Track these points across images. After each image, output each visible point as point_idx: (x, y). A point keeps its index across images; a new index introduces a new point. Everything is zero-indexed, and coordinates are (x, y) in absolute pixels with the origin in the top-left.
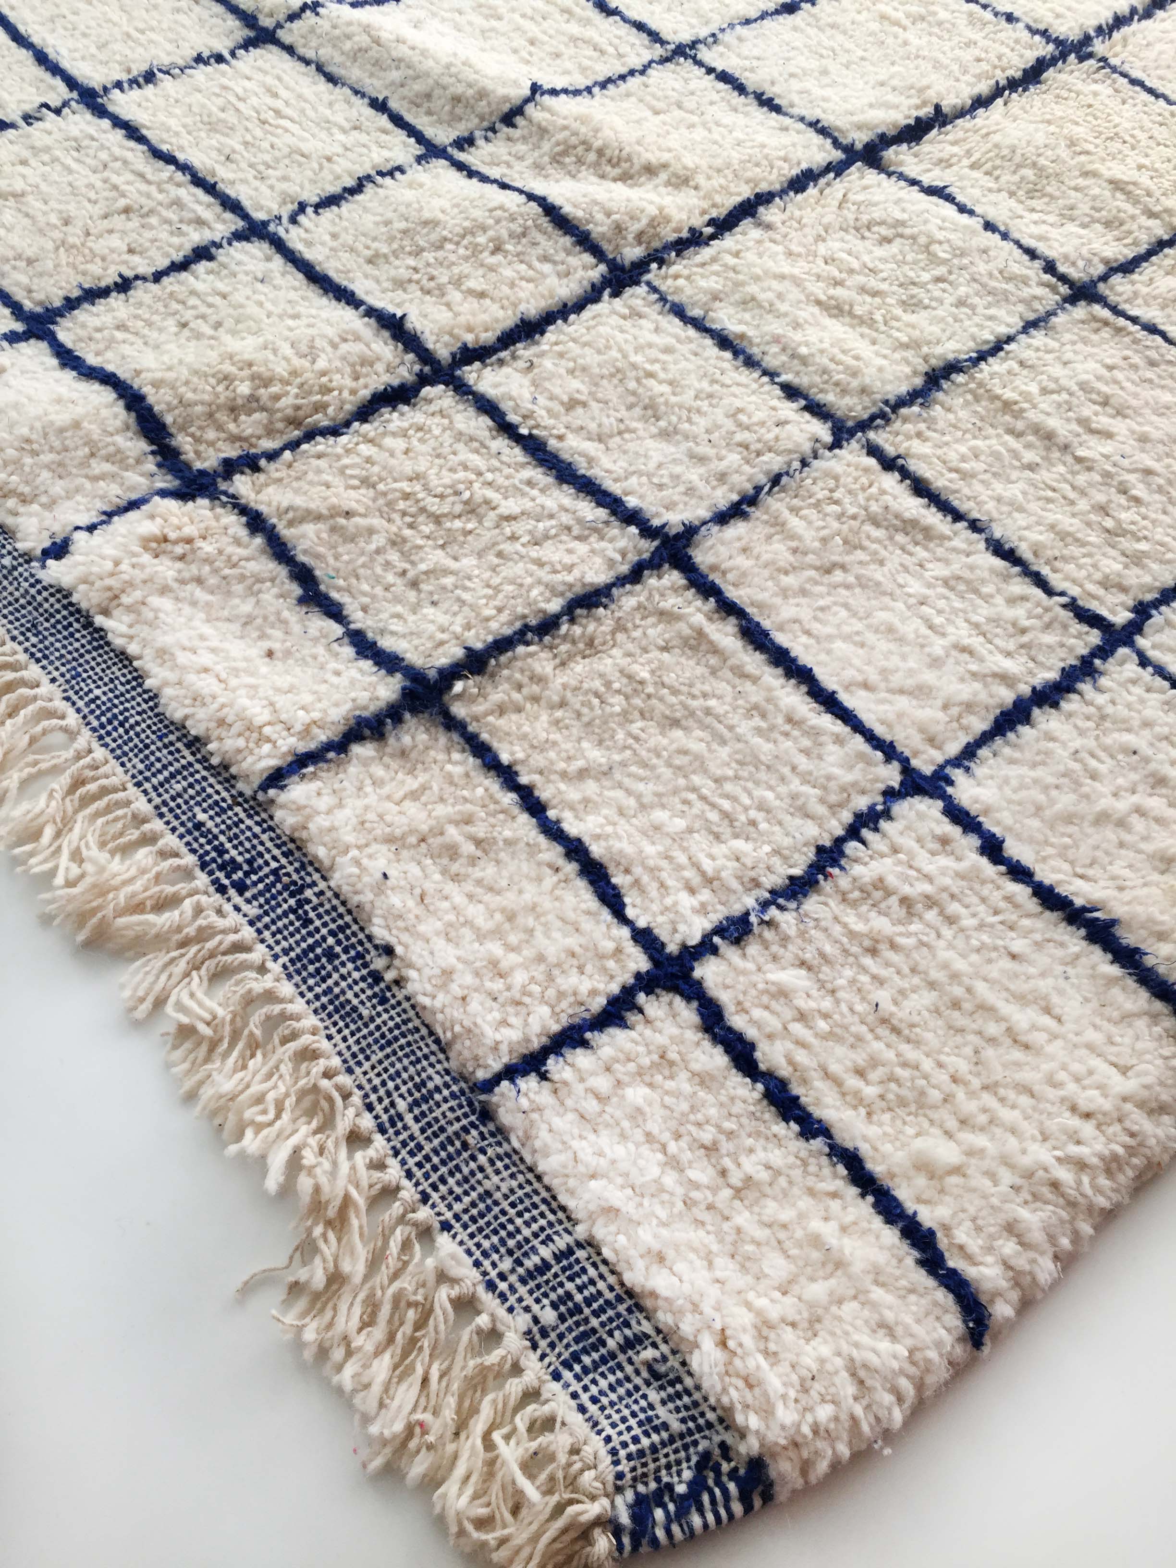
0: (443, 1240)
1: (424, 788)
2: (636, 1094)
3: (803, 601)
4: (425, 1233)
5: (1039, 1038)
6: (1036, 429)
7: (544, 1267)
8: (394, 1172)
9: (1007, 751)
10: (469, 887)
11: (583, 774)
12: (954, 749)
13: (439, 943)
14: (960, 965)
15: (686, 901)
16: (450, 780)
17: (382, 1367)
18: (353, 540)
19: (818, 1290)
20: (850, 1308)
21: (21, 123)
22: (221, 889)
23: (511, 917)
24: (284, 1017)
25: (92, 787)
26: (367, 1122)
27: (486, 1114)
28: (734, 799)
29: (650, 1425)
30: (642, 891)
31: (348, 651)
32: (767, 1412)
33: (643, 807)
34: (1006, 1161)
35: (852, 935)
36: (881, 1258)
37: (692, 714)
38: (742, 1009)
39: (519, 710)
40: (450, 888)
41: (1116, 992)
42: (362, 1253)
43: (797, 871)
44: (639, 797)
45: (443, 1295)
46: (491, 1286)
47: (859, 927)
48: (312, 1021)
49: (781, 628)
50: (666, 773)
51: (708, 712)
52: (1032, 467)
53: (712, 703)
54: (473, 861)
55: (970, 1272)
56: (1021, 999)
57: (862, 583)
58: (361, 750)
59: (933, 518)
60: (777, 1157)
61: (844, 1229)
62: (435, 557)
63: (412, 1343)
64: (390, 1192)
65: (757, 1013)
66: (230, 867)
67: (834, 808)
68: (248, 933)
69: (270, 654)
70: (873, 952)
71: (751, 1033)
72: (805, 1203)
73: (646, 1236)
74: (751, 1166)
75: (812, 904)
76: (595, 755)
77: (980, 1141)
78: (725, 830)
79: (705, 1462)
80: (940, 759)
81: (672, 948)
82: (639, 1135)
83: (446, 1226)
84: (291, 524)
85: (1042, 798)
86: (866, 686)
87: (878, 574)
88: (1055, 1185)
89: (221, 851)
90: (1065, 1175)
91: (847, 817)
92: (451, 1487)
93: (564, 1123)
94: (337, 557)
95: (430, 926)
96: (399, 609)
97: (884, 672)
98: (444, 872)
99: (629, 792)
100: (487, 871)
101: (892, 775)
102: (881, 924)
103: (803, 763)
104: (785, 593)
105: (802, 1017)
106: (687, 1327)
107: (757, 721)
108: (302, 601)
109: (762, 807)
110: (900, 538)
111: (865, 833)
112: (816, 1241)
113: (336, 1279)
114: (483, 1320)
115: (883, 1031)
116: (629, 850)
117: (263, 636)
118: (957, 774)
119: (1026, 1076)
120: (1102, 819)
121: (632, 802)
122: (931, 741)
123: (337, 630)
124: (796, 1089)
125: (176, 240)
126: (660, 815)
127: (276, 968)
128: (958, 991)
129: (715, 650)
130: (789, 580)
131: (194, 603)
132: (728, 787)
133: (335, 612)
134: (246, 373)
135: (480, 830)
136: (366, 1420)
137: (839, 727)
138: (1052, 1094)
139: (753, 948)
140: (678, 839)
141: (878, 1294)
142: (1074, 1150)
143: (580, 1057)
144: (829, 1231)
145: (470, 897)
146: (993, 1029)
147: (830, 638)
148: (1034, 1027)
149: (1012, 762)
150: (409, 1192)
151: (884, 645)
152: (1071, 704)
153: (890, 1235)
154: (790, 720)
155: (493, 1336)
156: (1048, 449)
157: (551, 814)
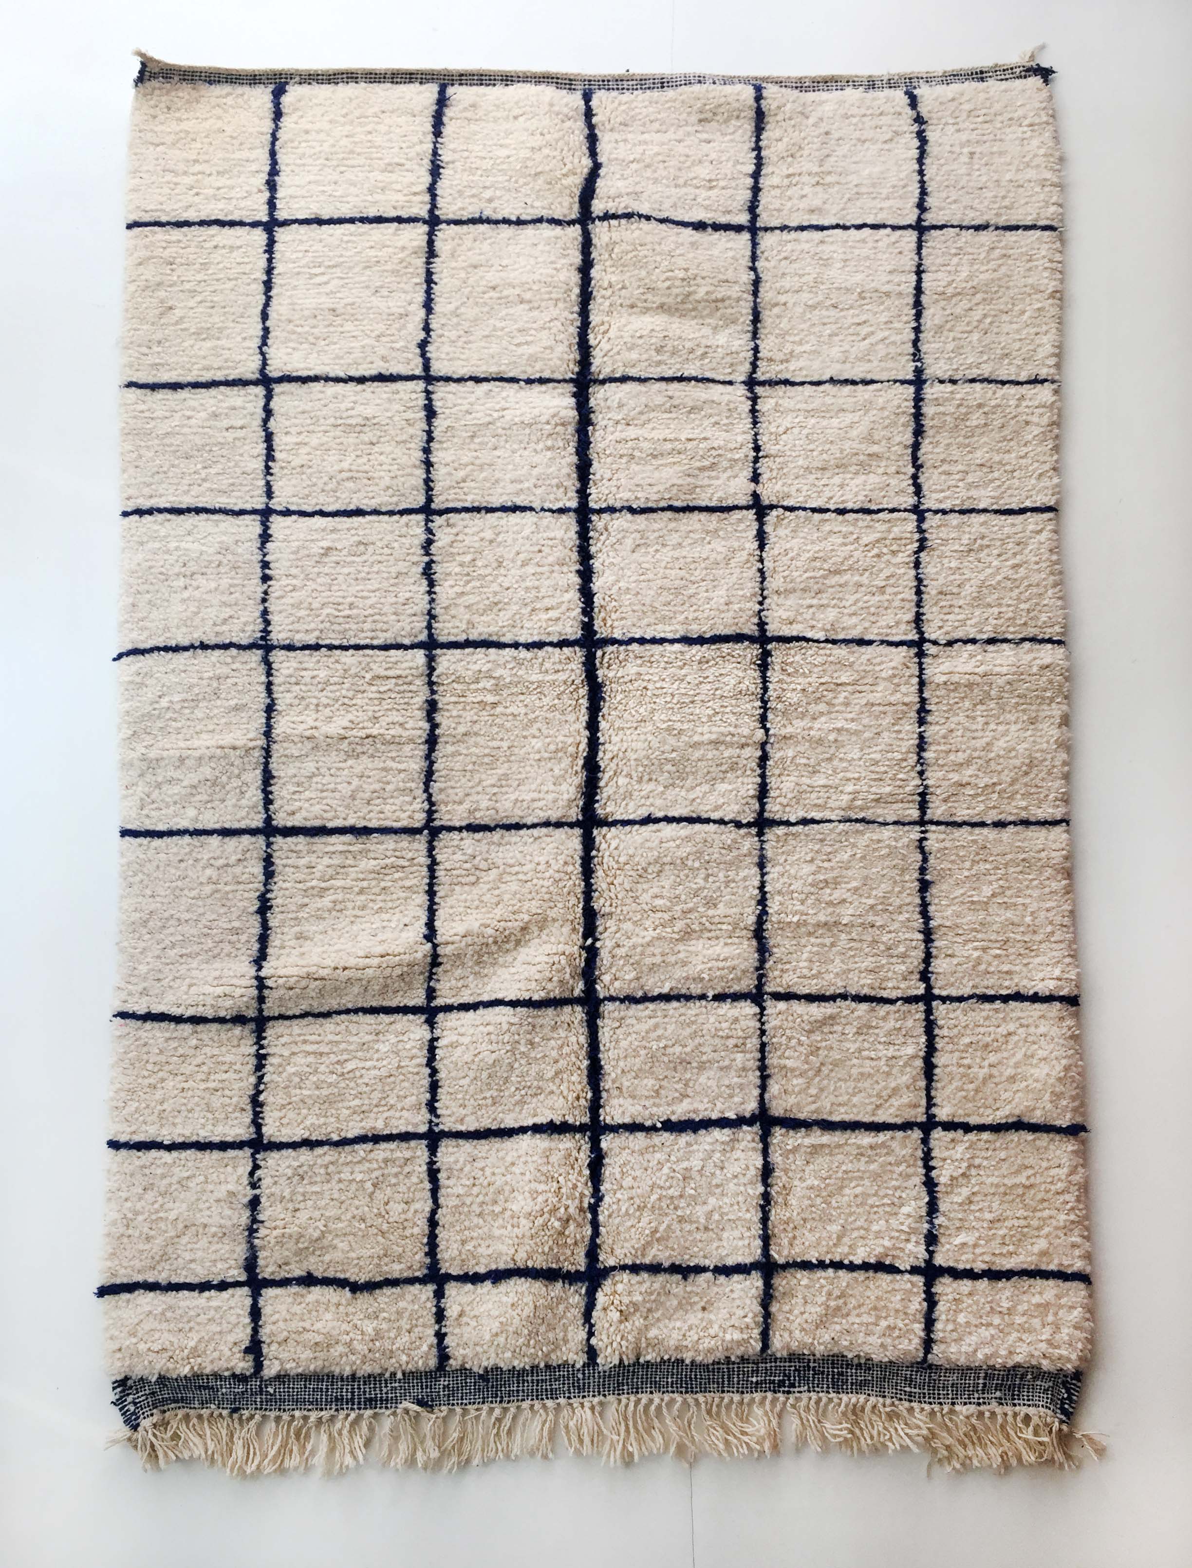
0: (958, 1408)
1: (804, 1298)
2: (961, 1318)
3: (825, 1094)
4: (952, 1412)
5: (1032, 1180)
6: (818, 925)
7: (985, 1385)
8: (927, 1407)
9: (939, 1085)
10: (855, 1312)
11: (839, 1238)
12: (924, 1102)
13: (870, 1339)
14: (995, 1180)
15: (910, 1246)
16: (807, 1287)
17: (980, 1451)
18: (669, 1237)
19: (1050, 1318)
20: (1061, 1313)
21: (257, 1192)
22: (789, 1392)
23: (875, 1308)
24: (855, 1406)
25: (714, 1409)
26: (906, 1404)
27: (930, 1366)
28: (886, 1196)
29: (1046, 1391)
30: (898, 1257)
31: (722, 1279)
32: (1069, 1360)
33: (867, 1230)
34: (1057, 1228)
35: (961, 1204)
36: (1054, 1292)
37: (843, 1179)
38: (957, 1261)
39: (795, 1237)
40: (851, 1319)
41: (1038, 1142)
42: (945, 1435)
43: (927, 1199)
44: (862, 1228)
45: (974, 1420)
46: (979, 1404)
47: (959, 1200)
48: (862, 1398)
49: (831, 1113)
50: (860, 1210)
51: (846, 1172)
52: (833, 945)
53: (844, 1168)
54: (845, 1304)
55: (1075, 1269)
56: (1018, 1172)
57: (835, 1064)
58: (774, 1308)
59: (828, 1009)
60: (1008, 1293)
61: (1040, 1293)
62: (700, 1212)
63: (979, 1438)
64: (933, 1413)
65: (963, 1258)
66: (781, 1383)
67: (914, 1165)
68: (814, 1395)
69: (704, 1309)
70: (971, 1202)
71: (968, 1267)
72: (1025, 1298)
73: (1003, 1353)
74: (1006, 1304)
75: (943, 1206)
76: (835, 1228)
77: (1047, 1230)
78: (896, 1209)
79: (1064, 1383)
80: (923, 1110)
81: (923, 1265)
82: (973, 1329)
83: (953, 1404)
84: (643, 1255)
85: (964, 1093)
86: (878, 1107)
87: (836, 1055)
88: (1073, 1222)
89: (773, 1382)
90: (1072, 1217)
91: (920, 1163)
92: (1025, 1457)
93: (953, 1348)
94: (673, 1250)
95: (861, 1338)
96: (715, 1245)
97: (879, 1096)
98: (843, 1316)
99: (858, 1229)
100: (853, 1302)
101: (917, 1134)
102: (965, 1192)
103: (891, 1159)
104: (817, 1097)
105: (975, 1246)
106: (1034, 1362)
107: (864, 1159)
108: (685, 1278)
109: (896, 1188)
110: (826, 1029)
111: (932, 1163)
112: (1038, 1305)
113: (948, 1448)
114: (987, 1414)
115: (997, 1225)
116: (881, 1250)
117: (692, 1305)
118: (934, 1110)
119: (1039, 1196)
120: (984, 1081)
121: (862, 1232)
122: (916, 1106)
123: (709, 1275)
124: (994, 1268)
125: (415, 1179)
126: (875, 1228)
127: (832, 1395)
128: (1002, 1190)
129: (822, 1146)
130: (813, 1091)
131: (658, 1320)
132: (881, 1193)
133: (699, 1270)
134: (546, 1216)
135: (837, 1292)
136: (991, 1466)
137: (889, 1134)
138: (1050, 1195)
139: (943, 1240)
140: (889, 1229)
141: (1063, 1301)
142: (1068, 1207)
143: (939, 1326)
144: (1037, 1299)
145: (858, 1315)
146: (1020, 1191)
147: (849, 1100)
148: (1028, 1178)
149: (943, 1088)
150: (936, 1408)
151: (867, 1084)
152: (940, 1044)
153: (1051, 1282)
154: (871, 1147)
155: (993, 1414)
156: (829, 930)
157: (846, 1262)
